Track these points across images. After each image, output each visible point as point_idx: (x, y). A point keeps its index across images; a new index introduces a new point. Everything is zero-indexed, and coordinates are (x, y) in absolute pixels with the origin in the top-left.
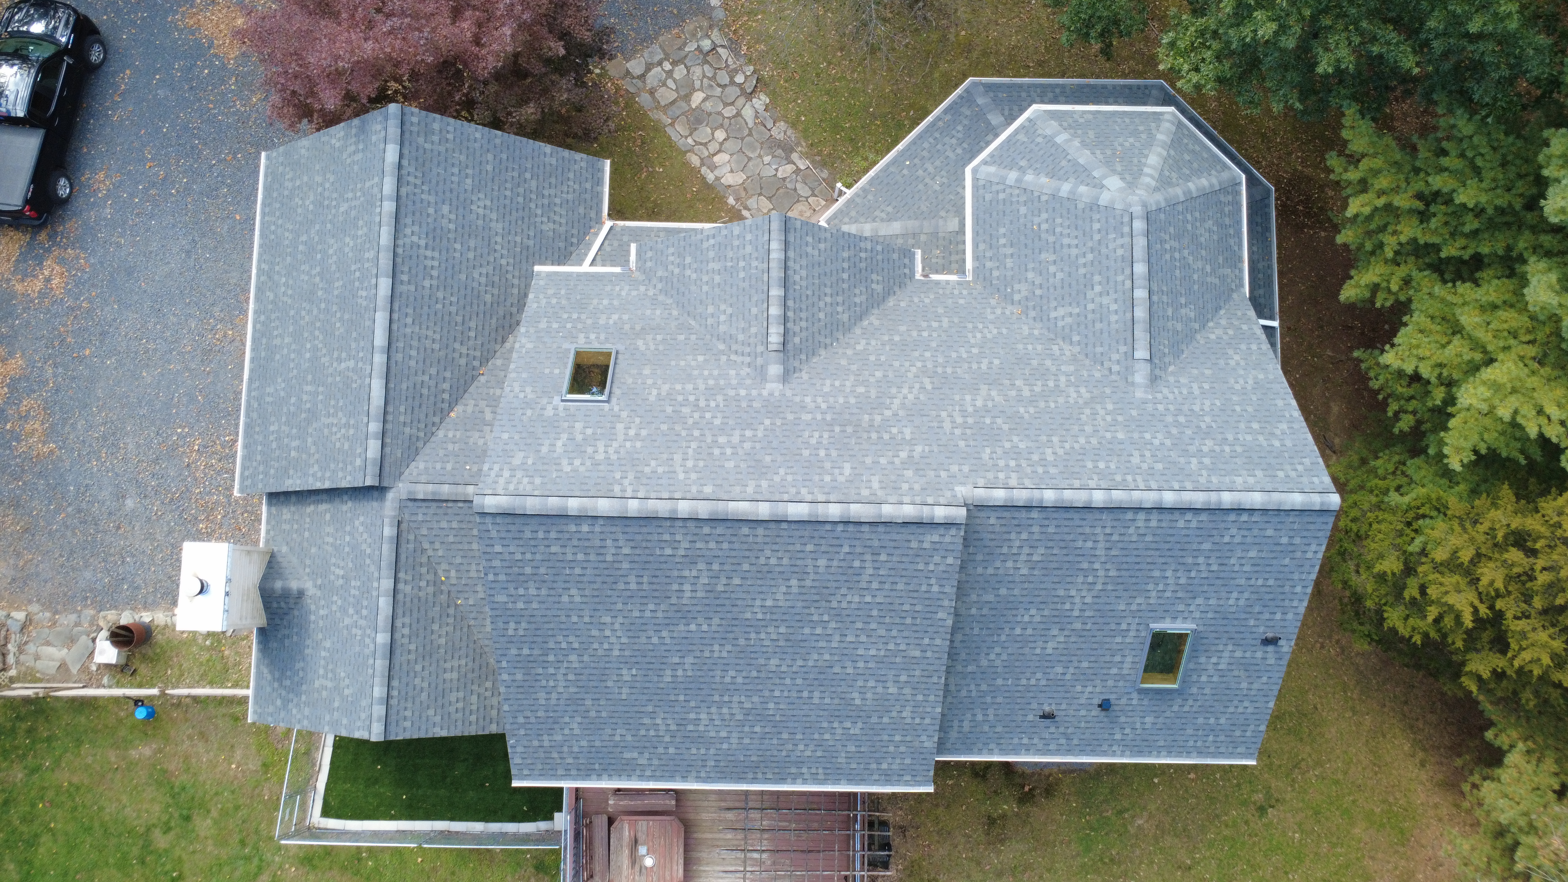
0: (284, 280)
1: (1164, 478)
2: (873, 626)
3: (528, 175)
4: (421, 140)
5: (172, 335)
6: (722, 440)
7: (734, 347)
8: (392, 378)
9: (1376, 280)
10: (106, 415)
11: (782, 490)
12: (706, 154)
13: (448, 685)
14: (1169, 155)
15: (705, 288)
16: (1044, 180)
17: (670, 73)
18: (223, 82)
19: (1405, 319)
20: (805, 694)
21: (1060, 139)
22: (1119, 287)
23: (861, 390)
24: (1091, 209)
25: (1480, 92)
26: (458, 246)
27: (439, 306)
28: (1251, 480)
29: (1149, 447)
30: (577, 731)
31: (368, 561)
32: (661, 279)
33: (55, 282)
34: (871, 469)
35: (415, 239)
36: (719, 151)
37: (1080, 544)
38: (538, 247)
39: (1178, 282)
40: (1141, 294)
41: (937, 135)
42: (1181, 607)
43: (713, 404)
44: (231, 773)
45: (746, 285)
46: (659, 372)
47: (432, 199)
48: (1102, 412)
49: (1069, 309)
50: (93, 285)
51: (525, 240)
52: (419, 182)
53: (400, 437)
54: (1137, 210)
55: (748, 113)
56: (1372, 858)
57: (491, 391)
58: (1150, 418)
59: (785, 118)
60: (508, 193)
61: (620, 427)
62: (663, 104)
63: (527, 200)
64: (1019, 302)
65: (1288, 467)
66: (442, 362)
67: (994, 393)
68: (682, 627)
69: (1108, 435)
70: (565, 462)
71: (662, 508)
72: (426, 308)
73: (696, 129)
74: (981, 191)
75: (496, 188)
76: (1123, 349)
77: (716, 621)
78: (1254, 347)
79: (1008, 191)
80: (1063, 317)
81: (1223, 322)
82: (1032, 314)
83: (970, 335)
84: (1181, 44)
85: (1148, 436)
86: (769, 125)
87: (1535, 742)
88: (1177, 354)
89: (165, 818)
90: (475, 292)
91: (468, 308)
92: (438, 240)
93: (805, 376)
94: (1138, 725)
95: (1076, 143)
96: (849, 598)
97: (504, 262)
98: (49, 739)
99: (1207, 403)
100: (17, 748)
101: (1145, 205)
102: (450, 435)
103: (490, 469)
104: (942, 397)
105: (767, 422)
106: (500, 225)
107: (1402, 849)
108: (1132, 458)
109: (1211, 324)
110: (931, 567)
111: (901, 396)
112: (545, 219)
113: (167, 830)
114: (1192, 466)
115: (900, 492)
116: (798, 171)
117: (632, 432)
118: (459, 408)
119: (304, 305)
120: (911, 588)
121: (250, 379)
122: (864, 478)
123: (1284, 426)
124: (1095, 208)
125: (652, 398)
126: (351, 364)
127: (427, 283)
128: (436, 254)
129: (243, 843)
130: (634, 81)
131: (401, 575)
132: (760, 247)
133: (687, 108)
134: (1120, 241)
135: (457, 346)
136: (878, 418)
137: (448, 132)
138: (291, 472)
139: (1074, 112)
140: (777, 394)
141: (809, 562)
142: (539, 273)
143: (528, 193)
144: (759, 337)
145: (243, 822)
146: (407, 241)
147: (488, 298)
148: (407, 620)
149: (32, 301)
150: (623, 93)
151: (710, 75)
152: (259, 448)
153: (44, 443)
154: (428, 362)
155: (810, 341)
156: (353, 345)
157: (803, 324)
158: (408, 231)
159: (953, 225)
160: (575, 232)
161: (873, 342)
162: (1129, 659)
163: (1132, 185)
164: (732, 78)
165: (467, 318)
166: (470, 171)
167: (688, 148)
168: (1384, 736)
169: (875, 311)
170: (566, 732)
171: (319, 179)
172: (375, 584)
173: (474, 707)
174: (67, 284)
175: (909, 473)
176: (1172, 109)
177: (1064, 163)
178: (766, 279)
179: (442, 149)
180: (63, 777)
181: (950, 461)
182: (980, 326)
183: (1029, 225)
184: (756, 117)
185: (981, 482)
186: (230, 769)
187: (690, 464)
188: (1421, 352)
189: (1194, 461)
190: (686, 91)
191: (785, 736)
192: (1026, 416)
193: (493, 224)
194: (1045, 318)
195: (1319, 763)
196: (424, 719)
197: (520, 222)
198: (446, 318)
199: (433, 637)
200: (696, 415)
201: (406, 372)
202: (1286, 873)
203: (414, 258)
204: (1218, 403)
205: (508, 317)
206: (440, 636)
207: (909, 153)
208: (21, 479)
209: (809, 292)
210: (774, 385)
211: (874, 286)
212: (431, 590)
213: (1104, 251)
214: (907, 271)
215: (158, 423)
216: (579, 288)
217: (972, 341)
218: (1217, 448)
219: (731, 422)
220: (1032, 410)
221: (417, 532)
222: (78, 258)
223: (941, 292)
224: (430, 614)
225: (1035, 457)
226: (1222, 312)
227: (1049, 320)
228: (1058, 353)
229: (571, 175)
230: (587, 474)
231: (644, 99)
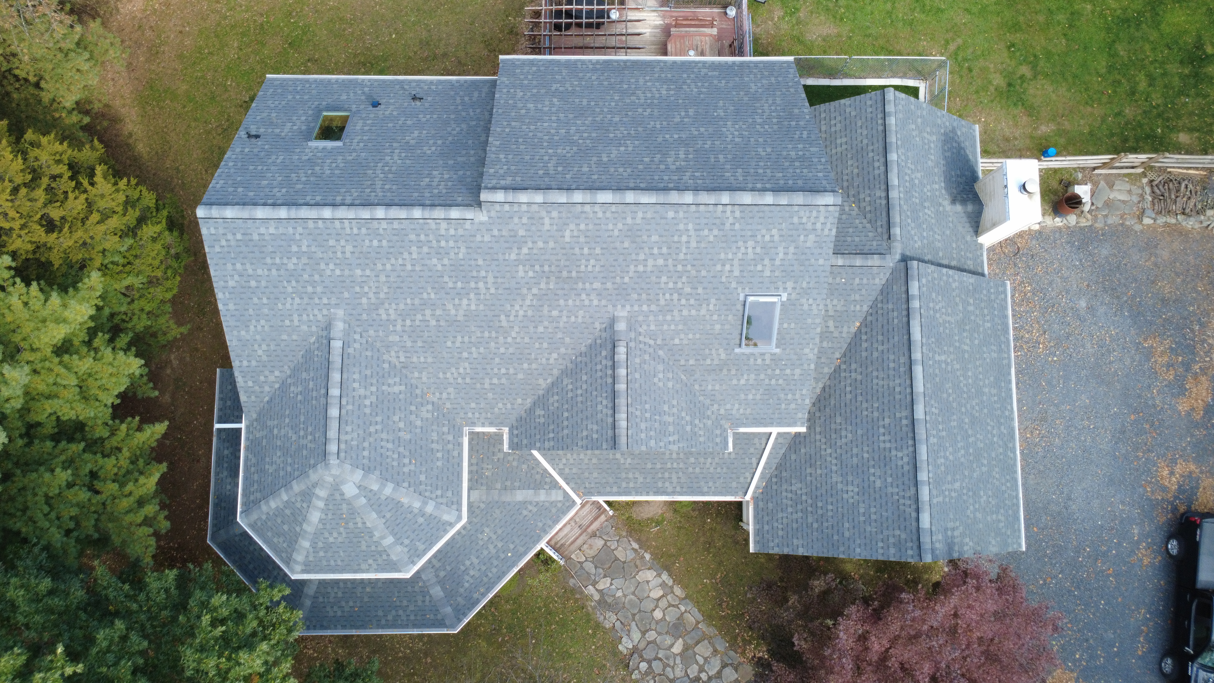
0: (995, 439)
1: (328, 231)
2: (546, 138)
3: (815, 525)
4: (903, 536)
5: (1071, 432)
6: (661, 262)
7: (651, 350)
8: (906, 342)
9: (138, 434)
10: (1110, 369)
11: (616, 215)
12: (669, 597)
13: (843, 134)
14: (301, 525)
15: (675, 402)
16: (405, 500)
17: (701, 670)
18: (1063, 647)
19: (118, 401)
20: (593, 103)
21: (389, 540)
22: (351, 400)
23: (555, 313)
24: (369, 468)
25: (40, 558)
26: (866, 455)
27: (876, 405)
28: (263, 230)
29: (338, 262)
30: (752, 85)
31: (909, 213)
32: (709, 418)
33: (1166, 472)
34: (550, 236)
35: (900, 454)
36: (658, 600)
37: (394, 187)
38: (803, 468)
39: (302, 411)
40: (335, 392)
41: (485, 579)
42: (319, 154)
43: (667, 296)
44: (984, 115)
45: (644, 398)
46: (708, 327)
47: (890, 490)
48: (371, 295)
49: (390, 390)
50: (1137, 470)
51: (813, 472)
52: (902, 501)
53: (895, 300)
54: (333, 461)
55: (636, 635)
56: (175, 70)
57: (830, 345)
58: (335, 290)
59: (605, 631)
60: (830, 507)
61: (737, 273)
62: (706, 641)
63: (814, 505)
64: (428, 402)
65: (233, 243)
66: (869, 362)
67: (453, 312)
68: (684, 136)
69: (368, 272)
70: (776, 238)
71: (705, 198)
72: (886, 401)
73: (678, 619)
74: (455, 500)
75: (840, 509)
76: (351, 350)
77: (660, 139)
78: (245, 363)
79: (434, 496)
80: (395, 385)
81: (267, 389)
82: (418, 391)
83: (468, 371)
84: (283, 630)
85: (338, 272)
86: (618, 624)
87: (53, 116)
88: (308, 355)
89: (1025, 85)
90: (849, 422)
91: (854, 409)
92: (882, 457)
93: (597, 325)
94: (352, 95)
95: (377, 534)
96: (565, 151)
97: (829, 451)
98: (1112, 135)
99: (288, 306)
100: (1133, 129)
101: (327, 465)
102: (858, 308)
103: (830, 230)
104: (493, 308)
105: (626, 280)
106: (834, 479)
107: (153, 76)
108: (352, 250)
109: (277, 386)
110: (505, 167)
111: (525, 308)
112: (799, 492)
113: (1022, 77)
114: (306, 243)
115: (529, 215)
116: (594, 584)
117: (728, 267)
118: (853, 330)
119: (977, 414)
120: (520, 157)
121: (1009, 367)
122: (555, 227)
123: (231, 283)
124: (366, 469)
125: (713, 301)
126: (937, 358)
127: (887, 421)
128: (882, 445)
129: (970, 70)
130: (730, 662)
131: (884, 202)
132: (634, 426)
133: (686, 638)
134: (348, 437)
135: (859, 377)
136: (543, 286)
137: (882, 548)
138: (971, 287)
139: (377, 571)
140: (619, 307)
141: (595, 170)
142: (802, 426)
143: (814, 512)
144: (633, 354)
145: (971, 83)
146: (905, 452)
147: (838, 420)
148: (877, 172)
149: (1181, 456)
150: (739, 651)
151: (668, 669)
152: (996, 313)
153: (1152, 346)
154: (880, 360)
155: (593, 355)
156: (937, 371)
157: (599, 367)
158: (906, 459)
159: (475, 494)
160: (774, 487)
161: (544, 361)
162: (358, 128)
163: (336, 488)
164: (650, 667)
165: (853, 401)
166: (862, 519)
167: (684, 601)
168: (157, 153)
169: (541, 392)
170: (759, 85)
171: (979, 515)
172: (902, 195)
173: (823, 122)
174: (1157, 471)
175: (521, 233)
176: (294, 577)
177: (388, 515)
178: (629, 399)
179: (886, 533)
180: (1098, 111)
181: (490, 245)
182: (460, 380)
183: (418, 464)
184: (629, 631)
185: (468, 225)
186: (985, 118)
187: (684, 238)
188: (111, 370)
189: (304, 249)
190: (687, 654)
191: (606, 83)
192: (429, 290)
193: (840, 479)
194: (409, 387)
195: (208, 133)
196: (858, 109)
197: (819, 485)
198: (869, 397)
199: (856, 164)
200: (680, 285)
201: (896, 350)
202: (239, 58)
203: (898, 439)
204: (280, 306)
205: (822, 408)
206: (852, 165)
207: (508, 564)
208: (1164, 320)
209: (595, 393)
210: (621, 314)
211: (542, 412)
212: (862, 196)
213: (361, 432)
214: (515, 432)
215: (1072, 364)
216: (771, 411)
217: (467, 365)
218: (285, 261)
219: (654, 279)
220: (425, 296)
221: (876, 234)
222: (1152, 492)
223: (489, 415)
224: (861, 179)
225: (425, 249)
226: (267, 399)
227: (406, 385)
228: (401, 354)
229: (780, 533)
230: (760, 227)
231: (721, 645)
